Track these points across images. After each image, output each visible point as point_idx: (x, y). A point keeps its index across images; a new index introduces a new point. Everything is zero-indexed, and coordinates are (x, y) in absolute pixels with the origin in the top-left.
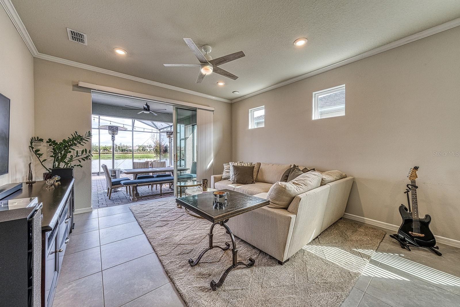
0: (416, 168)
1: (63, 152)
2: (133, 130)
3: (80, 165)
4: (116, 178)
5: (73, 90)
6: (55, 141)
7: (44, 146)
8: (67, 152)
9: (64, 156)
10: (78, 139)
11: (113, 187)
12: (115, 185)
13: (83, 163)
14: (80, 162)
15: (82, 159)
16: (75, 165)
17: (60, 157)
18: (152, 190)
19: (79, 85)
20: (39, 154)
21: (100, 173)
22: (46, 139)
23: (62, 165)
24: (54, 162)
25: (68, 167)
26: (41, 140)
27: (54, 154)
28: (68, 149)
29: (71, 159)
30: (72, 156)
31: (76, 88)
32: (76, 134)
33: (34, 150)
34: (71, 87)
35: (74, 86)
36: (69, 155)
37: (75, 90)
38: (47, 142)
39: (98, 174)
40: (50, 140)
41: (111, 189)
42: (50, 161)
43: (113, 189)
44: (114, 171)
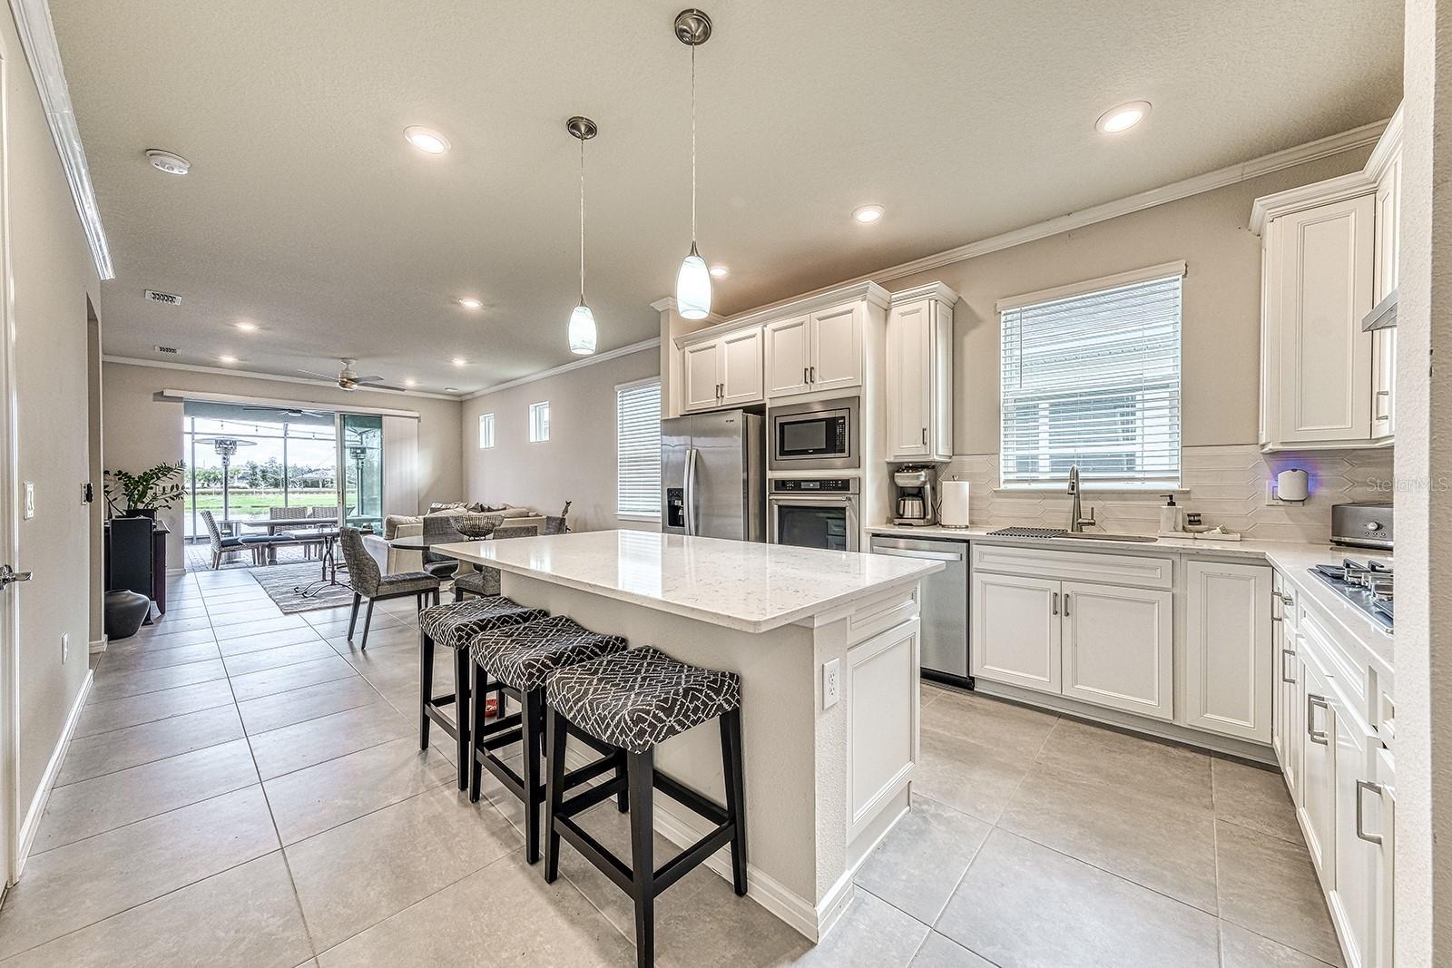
0: (568, 504)
1: (141, 489)
2: (285, 436)
3: (167, 506)
4: (231, 535)
5: (154, 400)
6: (128, 473)
8: (147, 488)
9: (143, 494)
10: (165, 470)
11: (223, 550)
12: (226, 547)
13: (171, 503)
14: (167, 501)
15: (170, 498)
16: (160, 506)
17: (137, 496)
19: (165, 394)
23: (140, 506)
25: (149, 508)
27: (126, 491)
28: (149, 484)
29: (155, 498)
30: (155, 493)
31: (159, 398)
32: (162, 464)
34: (152, 397)
35: (157, 396)
36: (150, 493)
37: (157, 401)
38: (116, 475)
40: (120, 472)
41: (220, 554)
42: (121, 500)
43: (223, 554)
44: (229, 526)
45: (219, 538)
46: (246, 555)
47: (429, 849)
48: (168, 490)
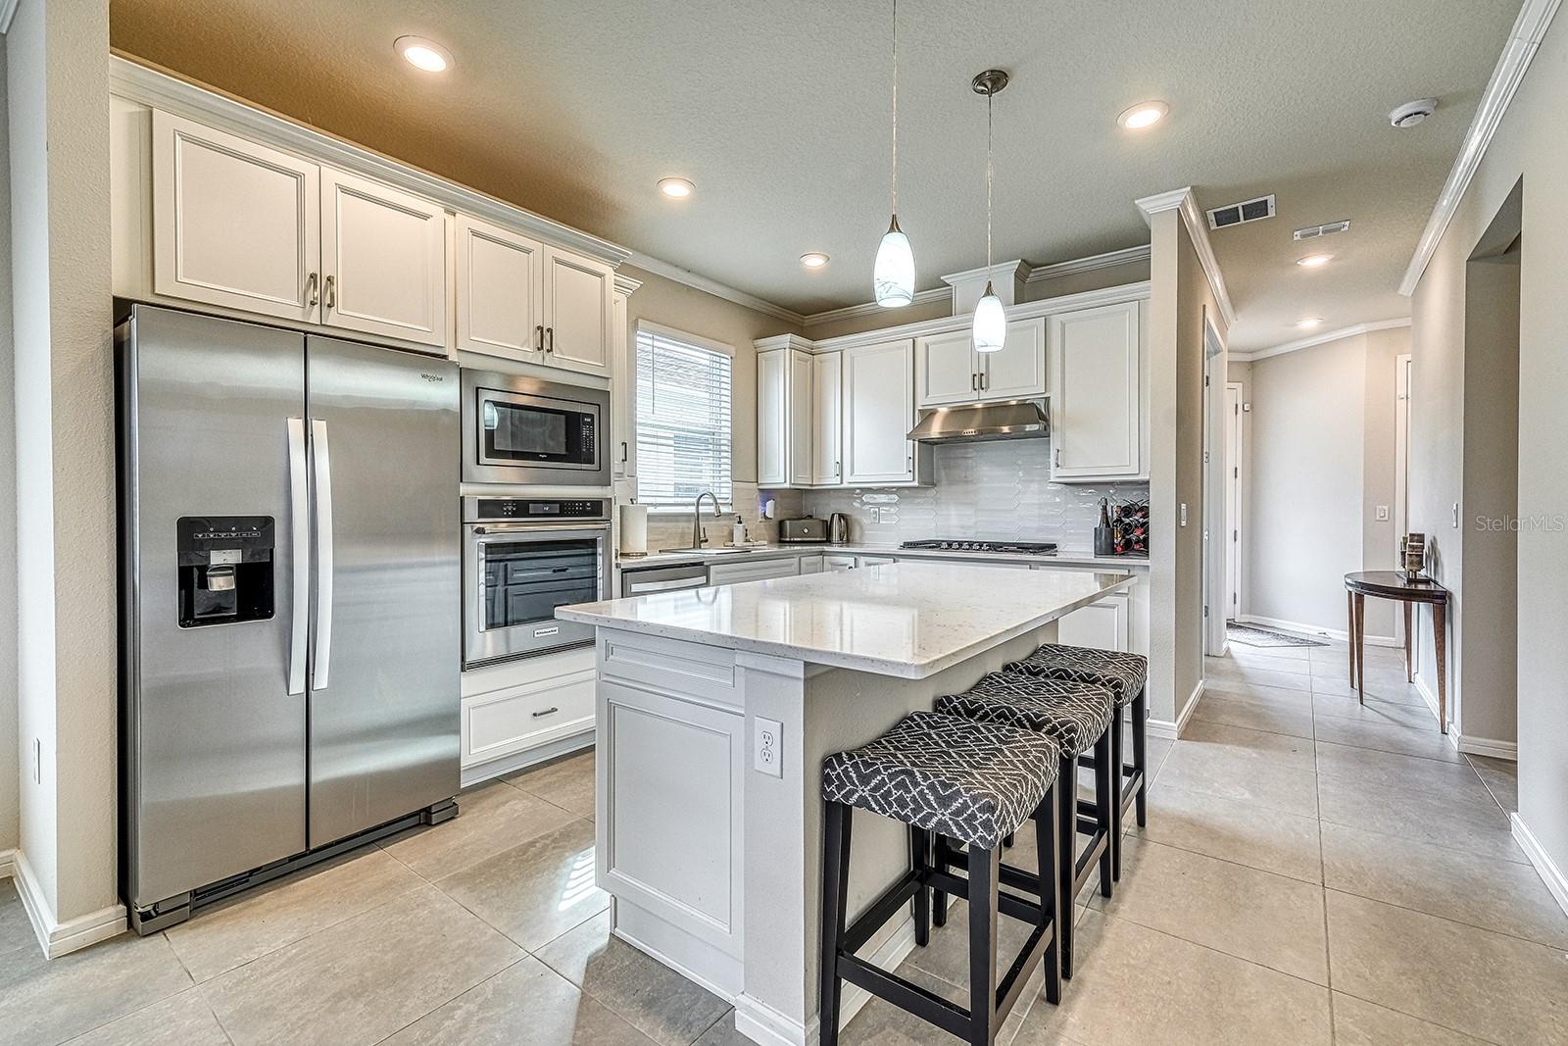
47: (1167, 979)
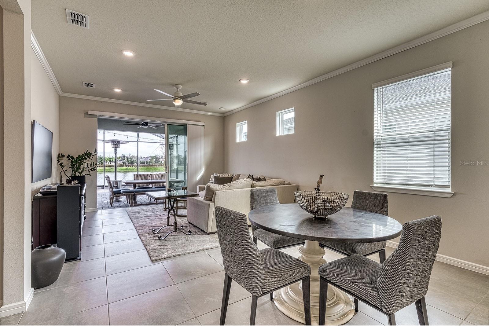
1: (78, 165)
2: (138, 141)
3: (89, 174)
4: (118, 188)
5: (84, 117)
6: (72, 156)
7: (65, 160)
8: (80, 164)
9: (79, 168)
10: (88, 155)
11: (114, 195)
12: (116, 194)
13: (91, 173)
14: (89, 172)
15: (91, 170)
16: (86, 174)
17: (76, 169)
18: (150, 201)
19: (89, 113)
20: (63, 166)
21: (104, 187)
22: (66, 155)
23: (77, 174)
24: (72, 172)
25: (81, 175)
26: (63, 156)
27: (72, 166)
28: (81, 162)
29: (83, 170)
30: (84, 167)
31: (86, 115)
32: (87, 151)
33: (60, 163)
34: (83, 115)
35: (85, 114)
36: (82, 167)
37: (86, 117)
38: (67, 157)
39: (103, 187)
40: (69, 155)
41: (113, 198)
42: (69, 171)
43: (114, 198)
44: (116, 183)
45: (112, 190)
46: (123, 199)
48: (89, 165)
